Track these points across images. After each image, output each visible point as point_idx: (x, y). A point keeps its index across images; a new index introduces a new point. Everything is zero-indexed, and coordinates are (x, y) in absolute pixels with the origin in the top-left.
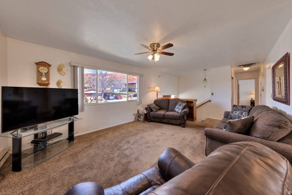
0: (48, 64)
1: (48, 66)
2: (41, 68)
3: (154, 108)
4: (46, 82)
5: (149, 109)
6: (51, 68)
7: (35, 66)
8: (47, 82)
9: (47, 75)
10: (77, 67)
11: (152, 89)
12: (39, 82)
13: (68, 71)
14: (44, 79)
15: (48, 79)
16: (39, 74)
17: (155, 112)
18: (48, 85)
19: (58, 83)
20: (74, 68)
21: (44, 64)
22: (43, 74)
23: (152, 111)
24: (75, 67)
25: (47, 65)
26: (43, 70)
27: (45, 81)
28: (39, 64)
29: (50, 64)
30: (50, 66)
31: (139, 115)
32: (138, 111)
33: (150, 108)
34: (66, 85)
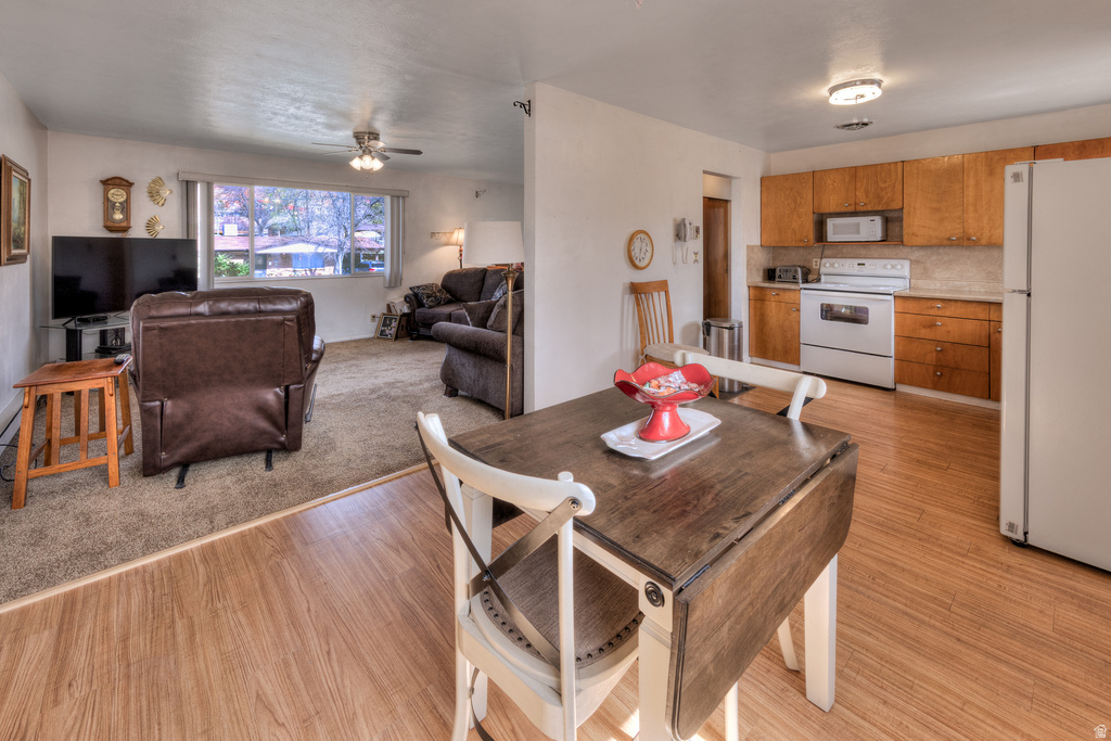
0: (127, 181)
1: (126, 184)
2: (112, 191)
3: (428, 297)
4: (122, 224)
5: (415, 298)
6: (133, 189)
7: (100, 188)
8: (125, 224)
9: (126, 207)
10: (195, 183)
11: (444, 239)
12: (109, 224)
13: (172, 194)
14: (118, 216)
15: (127, 217)
16: (109, 206)
17: (431, 307)
18: (125, 229)
19: (150, 225)
20: (188, 187)
21: (118, 181)
22: (118, 204)
23: (421, 305)
24: (190, 186)
25: (124, 183)
26: (117, 195)
27: (121, 221)
28: (108, 183)
29: (131, 181)
30: (131, 184)
31: (386, 320)
32: (388, 305)
33: (416, 295)
34: (169, 229)
